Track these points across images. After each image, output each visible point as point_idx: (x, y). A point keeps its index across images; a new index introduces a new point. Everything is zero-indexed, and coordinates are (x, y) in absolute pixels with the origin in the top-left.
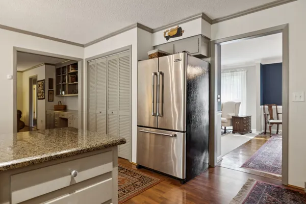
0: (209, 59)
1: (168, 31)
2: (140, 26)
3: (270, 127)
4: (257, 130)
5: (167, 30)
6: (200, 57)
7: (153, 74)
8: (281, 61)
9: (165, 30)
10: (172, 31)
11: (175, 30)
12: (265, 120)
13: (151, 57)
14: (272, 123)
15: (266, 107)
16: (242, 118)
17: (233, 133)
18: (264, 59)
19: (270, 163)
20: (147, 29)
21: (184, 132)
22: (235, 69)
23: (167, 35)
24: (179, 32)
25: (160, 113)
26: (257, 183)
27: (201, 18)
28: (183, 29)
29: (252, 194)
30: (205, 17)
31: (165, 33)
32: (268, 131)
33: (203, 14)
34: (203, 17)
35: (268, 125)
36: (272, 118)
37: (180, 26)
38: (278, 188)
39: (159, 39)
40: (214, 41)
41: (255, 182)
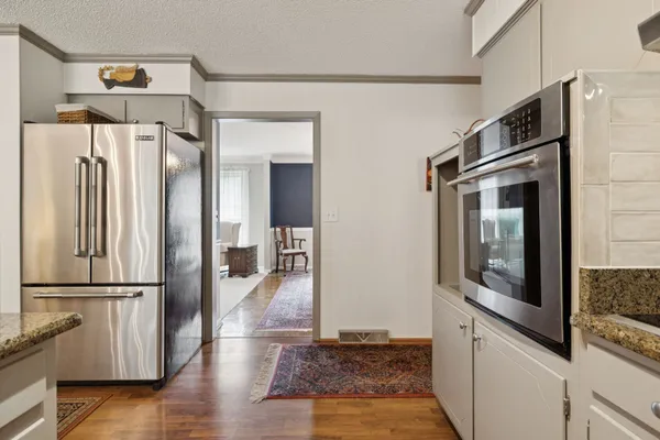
0: (202, 145)
1: (112, 68)
2: (25, 34)
3: (284, 261)
4: (266, 268)
5: (108, 65)
6: (187, 137)
7: (77, 161)
8: (311, 162)
9: (103, 65)
10: (123, 71)
11: (129, 71)
12: (277, 250)
13: (65, 119)
14: (287, 255)
15: (278, 229)
16: (243, 250)
17: (230, 276)
18: (274, 156)
19: (293, 315)
20: (51, 50)
21: (160, 284)
22: (231, 165)
23: (107, 76)
24: (140, 79)
25: (99, 249)
26: (283, 348)
27: (189, 65)
28: (148, 74)
29: (279, 367)
30: (196, 64)
31: (102, 72)
32: (281, 267)
33: (194, 59)
34: (192, 64)
35: (281, 258)
36: (286, 247)
37: (141, 66)
38: (310, 347)
39: (86, 80)
40: (210, 113)
41: (280, 348)
